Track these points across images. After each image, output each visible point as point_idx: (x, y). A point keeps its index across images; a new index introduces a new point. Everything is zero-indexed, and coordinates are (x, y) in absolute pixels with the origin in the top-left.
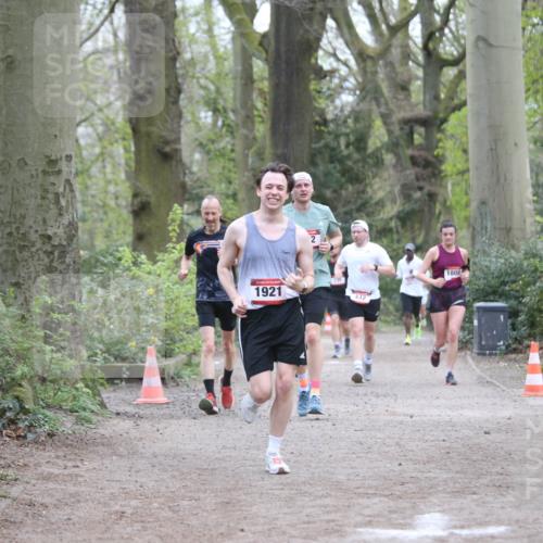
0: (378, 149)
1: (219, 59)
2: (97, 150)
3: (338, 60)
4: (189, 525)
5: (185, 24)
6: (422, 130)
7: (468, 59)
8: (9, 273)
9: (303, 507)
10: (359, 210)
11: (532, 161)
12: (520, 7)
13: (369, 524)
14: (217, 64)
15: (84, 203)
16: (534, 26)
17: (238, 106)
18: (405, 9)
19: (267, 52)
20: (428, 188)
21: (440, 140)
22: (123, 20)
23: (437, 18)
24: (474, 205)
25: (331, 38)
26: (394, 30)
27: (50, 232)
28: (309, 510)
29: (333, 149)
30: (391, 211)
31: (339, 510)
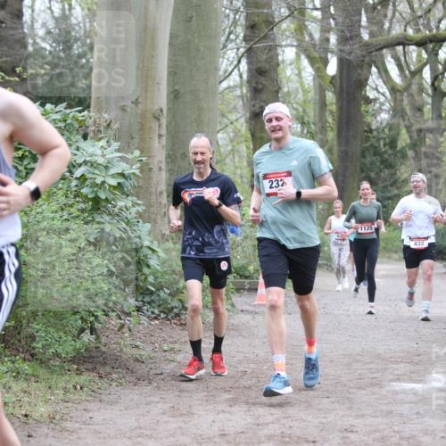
0: (404, 148)
1: (305, 92)
2: (230, 148)
3: (379, 92)
5: (284, 70)
6: (431, 136)
9: (357, 369)
10: (392, 185)
13: (398, 380)
14: (304, 95)
17: (317, 120)
18: (420, 61)
19: (335, 87)
20: (434, 171)
21: (441, 143)
22: (246, 68)
23: (440, 67)
25: (374, 79)
26: (413, 74)
28: (360, 371)
29: (376, 148)
31: (379, 372)
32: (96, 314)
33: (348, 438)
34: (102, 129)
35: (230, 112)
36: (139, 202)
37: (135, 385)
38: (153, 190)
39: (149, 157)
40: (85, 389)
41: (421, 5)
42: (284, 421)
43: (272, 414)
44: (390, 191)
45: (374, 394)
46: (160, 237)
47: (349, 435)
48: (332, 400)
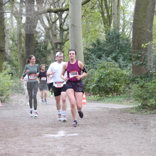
0: (49, 50)
3: (41, 29)
4: (7, 134)
5: (6, 21)
6: (59, 45)
7: (70, 30)
9: (33, 130)
11: (84, 53)
12: (81, 18)
13: (47, 133)
14: (13, 30)
16: (84, 22)
17: (18, 39)
18: (56, 18)
21: (63, 48)
23: (63, 20)
25: (39, 24)
26: (53, 23)
28: (34, 130)
29: (39, 49)
31: (40, 130)
33: (29, 155)
42: (6, 149)
43: (2, 146)
45: (39, 139)
47: (30, 153)
48: (24, 141)
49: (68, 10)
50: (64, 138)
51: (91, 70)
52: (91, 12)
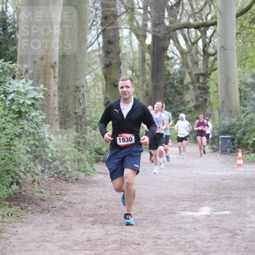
0: (188, 84)
1: (134, 53)
2: (93, 84)
3: (174, 53)
5: (123, 41)
6: (202, 77)
7: (218, 54)
8: (63, 125)
9: (162, 204)
10: (181, 104)
11: (239, 89)
12: (235, 36)
13: (184, 210)
14: (133, 55)
15: (88, 101)
16: (240, 43)
17: (140, 69)
18: (197, 37)
19: (150, 51)
20: (204, 97)
21: (208, 81)
22: (102, 40)
23: (208, 40)
24: (220, 103)
25: (172, 46)
26: (193, 44)
27: (77, 111)
28: (164, 206)
29: (172, 84)
30: (192, 104)
31: (174, 206)
32: (19, 174)
33: (157, 242)
34: (23, 73)
35: (93, 64)
36: (43, 114)
37: (41, 213)
38: (51, 106)
39: (49, 89)
40: (14, 215)
41: (197, 6)
42: (122, 233)
43: (115, 229)
44: (180, 108)
45: (171, 218)
46: (54, 133)
47: (157, 240)
48: (148, 221)
49: (215, 24)
50: (209, 218)
51: (251, 115)
52: (250, 28)
